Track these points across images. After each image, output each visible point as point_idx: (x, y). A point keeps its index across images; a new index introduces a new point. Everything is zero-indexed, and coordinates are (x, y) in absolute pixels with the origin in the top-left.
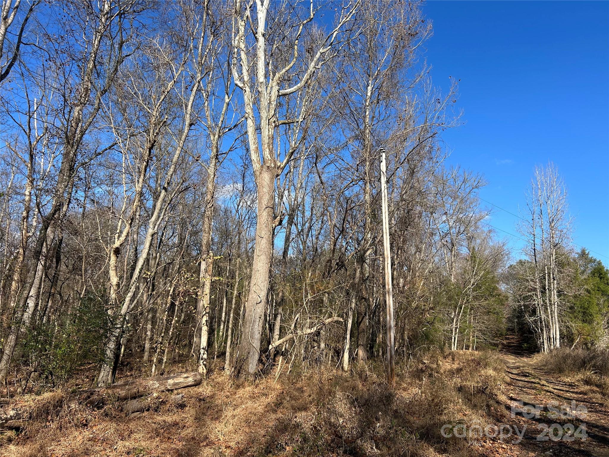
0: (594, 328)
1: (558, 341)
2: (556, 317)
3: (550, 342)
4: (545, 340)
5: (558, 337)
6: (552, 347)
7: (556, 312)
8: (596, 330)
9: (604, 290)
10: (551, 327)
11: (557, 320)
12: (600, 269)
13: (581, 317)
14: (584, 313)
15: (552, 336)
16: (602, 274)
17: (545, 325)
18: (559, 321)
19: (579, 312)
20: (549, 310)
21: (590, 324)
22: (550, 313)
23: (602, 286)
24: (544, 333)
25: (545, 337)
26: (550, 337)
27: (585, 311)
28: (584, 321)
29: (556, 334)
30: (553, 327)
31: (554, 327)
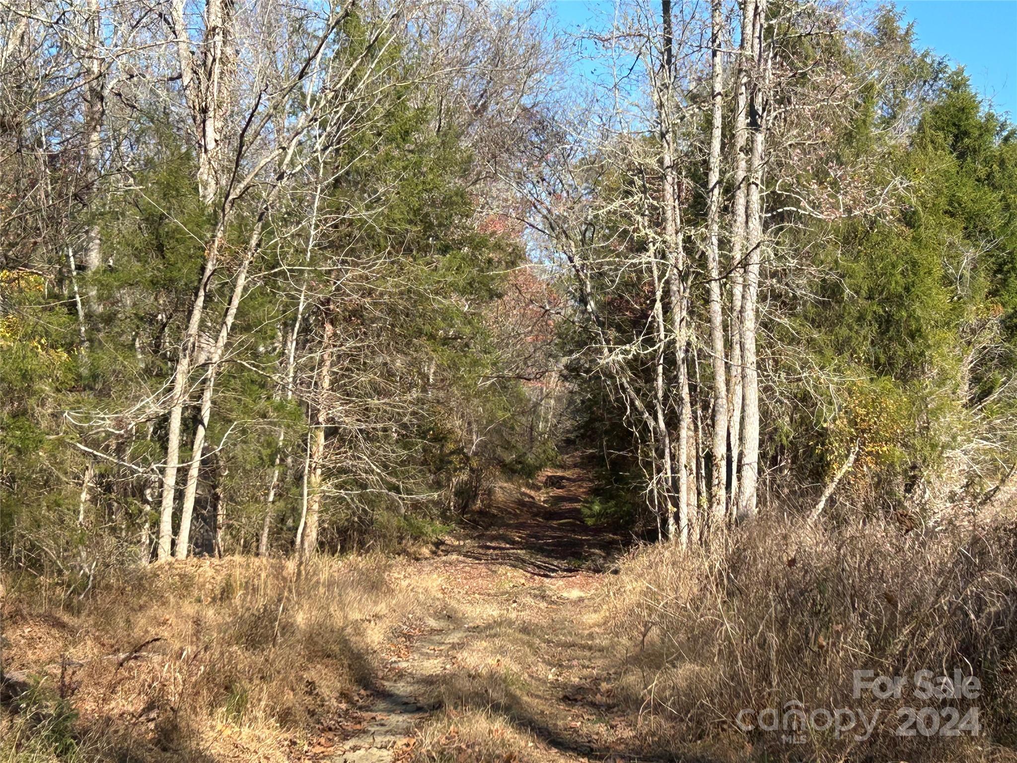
0: (923, 399)
1: (750, 475)
2: (751, 345)
3: (709, 485)
4: (683, 474)
5: (752, 455)
6: (719, 511)
7: (750, 314)
8: (933, 412)
9: (976, 207)
10: (722, 401)
11: (751, 357)
12: (962, 110)
13: (866, 347)
14: (886, 323)
15: (720, 451)
16: (966, 134)
17: (692, 388)
18: (760, 366)
19: (861, 318)
20: (716, 307)
21: (905, 381)
22: (718, 319)
23: (967, 193)
24: (684, 433)
25: (683, 460)
26: (710, 458)
27: (889, 315)
28: (879, 368)
29: (741, 439)
30: (729, 401)
31: (738, 400)
